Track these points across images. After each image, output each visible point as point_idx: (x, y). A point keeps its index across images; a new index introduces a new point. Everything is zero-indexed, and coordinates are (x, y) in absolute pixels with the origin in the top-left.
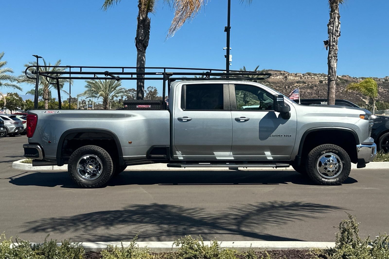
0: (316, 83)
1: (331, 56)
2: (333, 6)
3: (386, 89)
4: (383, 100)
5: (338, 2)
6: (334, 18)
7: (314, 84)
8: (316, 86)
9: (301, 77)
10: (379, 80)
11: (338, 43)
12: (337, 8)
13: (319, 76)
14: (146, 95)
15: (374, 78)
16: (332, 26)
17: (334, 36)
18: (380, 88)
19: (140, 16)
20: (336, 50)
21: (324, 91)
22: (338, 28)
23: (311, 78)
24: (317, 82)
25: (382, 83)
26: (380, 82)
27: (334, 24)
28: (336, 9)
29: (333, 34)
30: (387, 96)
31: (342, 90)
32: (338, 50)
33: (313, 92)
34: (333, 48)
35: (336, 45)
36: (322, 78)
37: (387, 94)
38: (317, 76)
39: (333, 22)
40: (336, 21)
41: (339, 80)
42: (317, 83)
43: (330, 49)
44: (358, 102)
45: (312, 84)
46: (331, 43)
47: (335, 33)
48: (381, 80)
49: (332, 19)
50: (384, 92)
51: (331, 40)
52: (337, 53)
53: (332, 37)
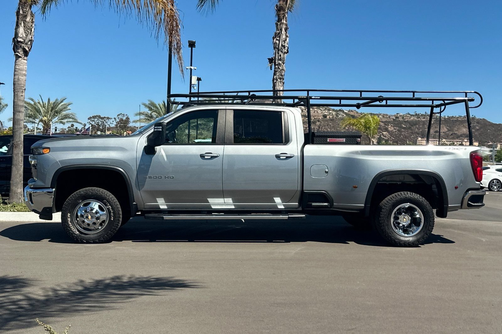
0: (319, 117)
1: (276, 78)
2: (280, 14)
3: (396, 128)
4: (393, 139)
5: (286, 9)
6: (280, 29)
7: (317, 118)
8: (319, 121)
9: (303, 110)
10: (389, 117)
11: (284, 62)
12: (285, 17)
13: (323, 110)
14: (116, 124)
15: (384, 114)
16: (278, 40)
17: (280, 52)
18: (390, 126)
19: (20, 10)
20: (282, 71)
21: (327, 127)
22: (285, 43)
23: (314, 111)
24: (321, 116)
25: (392, 120)
26: (390, 119)
27: (280, 37)
28: (283, 18)
29: (278, 50)
30: (397, 135)
31: (348, 127)
32: (284, 71)
33: (316, 128)
34: (278, 67)
35: (282, 64)
36: (326, 112)
37: (397, 133)
38: (321, 109)
39: (279, 35)
40: (283, 33)
41: (345, 115)
42: (321, 118)
43: (275, 68)
44: (365, 142)
45: (315, 119)
46: (277, 62)
47: (281, 49)
48: (391, 117)
49: (278, 30)
50: (394, 130)
51: (277, 58)
52: (283, 74)
53: (278, 53)
